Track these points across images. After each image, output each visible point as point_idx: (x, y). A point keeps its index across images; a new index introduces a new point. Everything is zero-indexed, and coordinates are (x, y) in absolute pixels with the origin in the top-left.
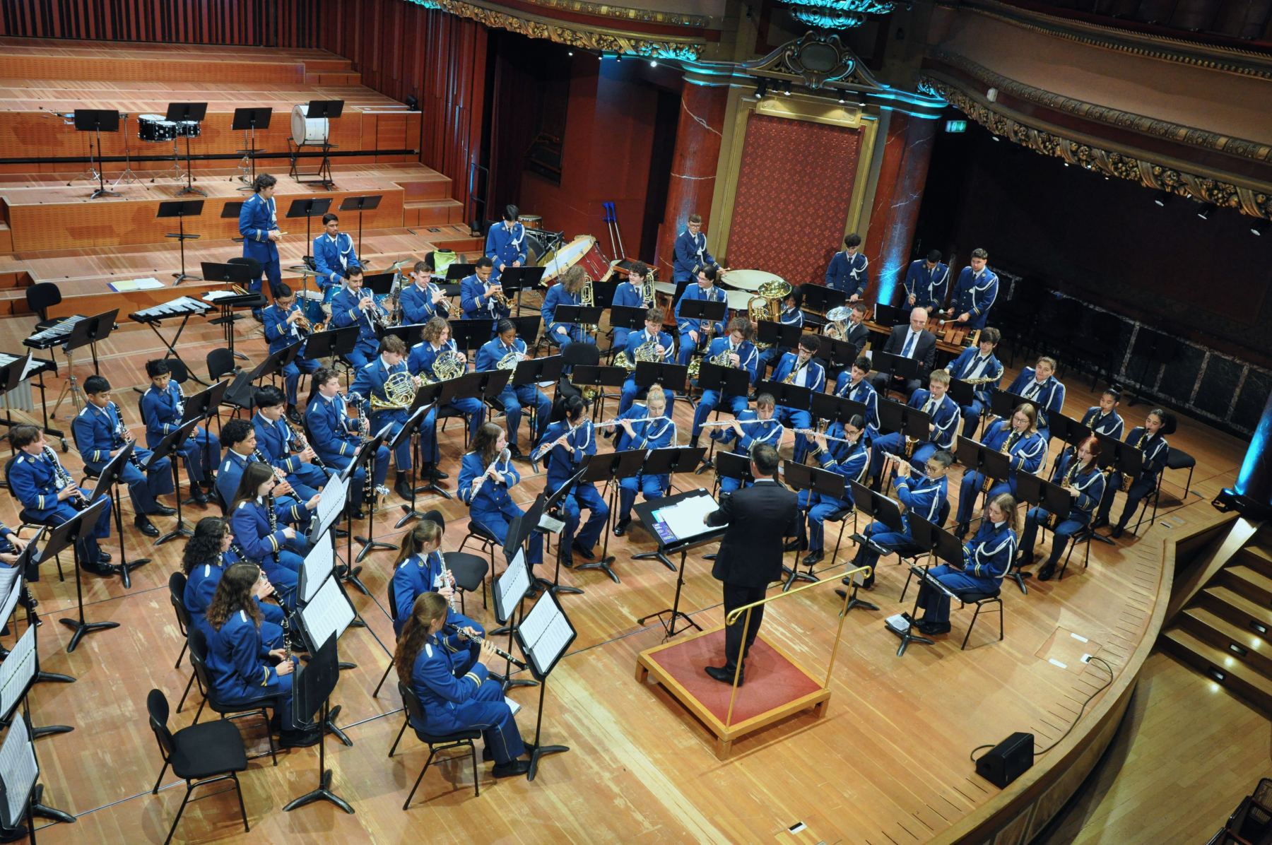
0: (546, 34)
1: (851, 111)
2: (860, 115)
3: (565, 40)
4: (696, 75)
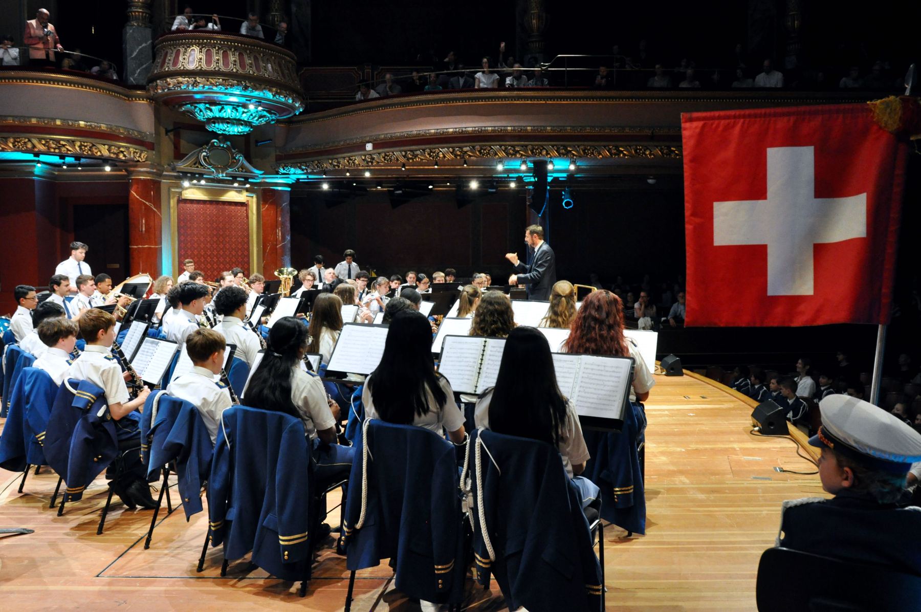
0: (29, 146)
1: (240, 192)
2: (245, 194)
3: (49, 148)
4: (143, 173)
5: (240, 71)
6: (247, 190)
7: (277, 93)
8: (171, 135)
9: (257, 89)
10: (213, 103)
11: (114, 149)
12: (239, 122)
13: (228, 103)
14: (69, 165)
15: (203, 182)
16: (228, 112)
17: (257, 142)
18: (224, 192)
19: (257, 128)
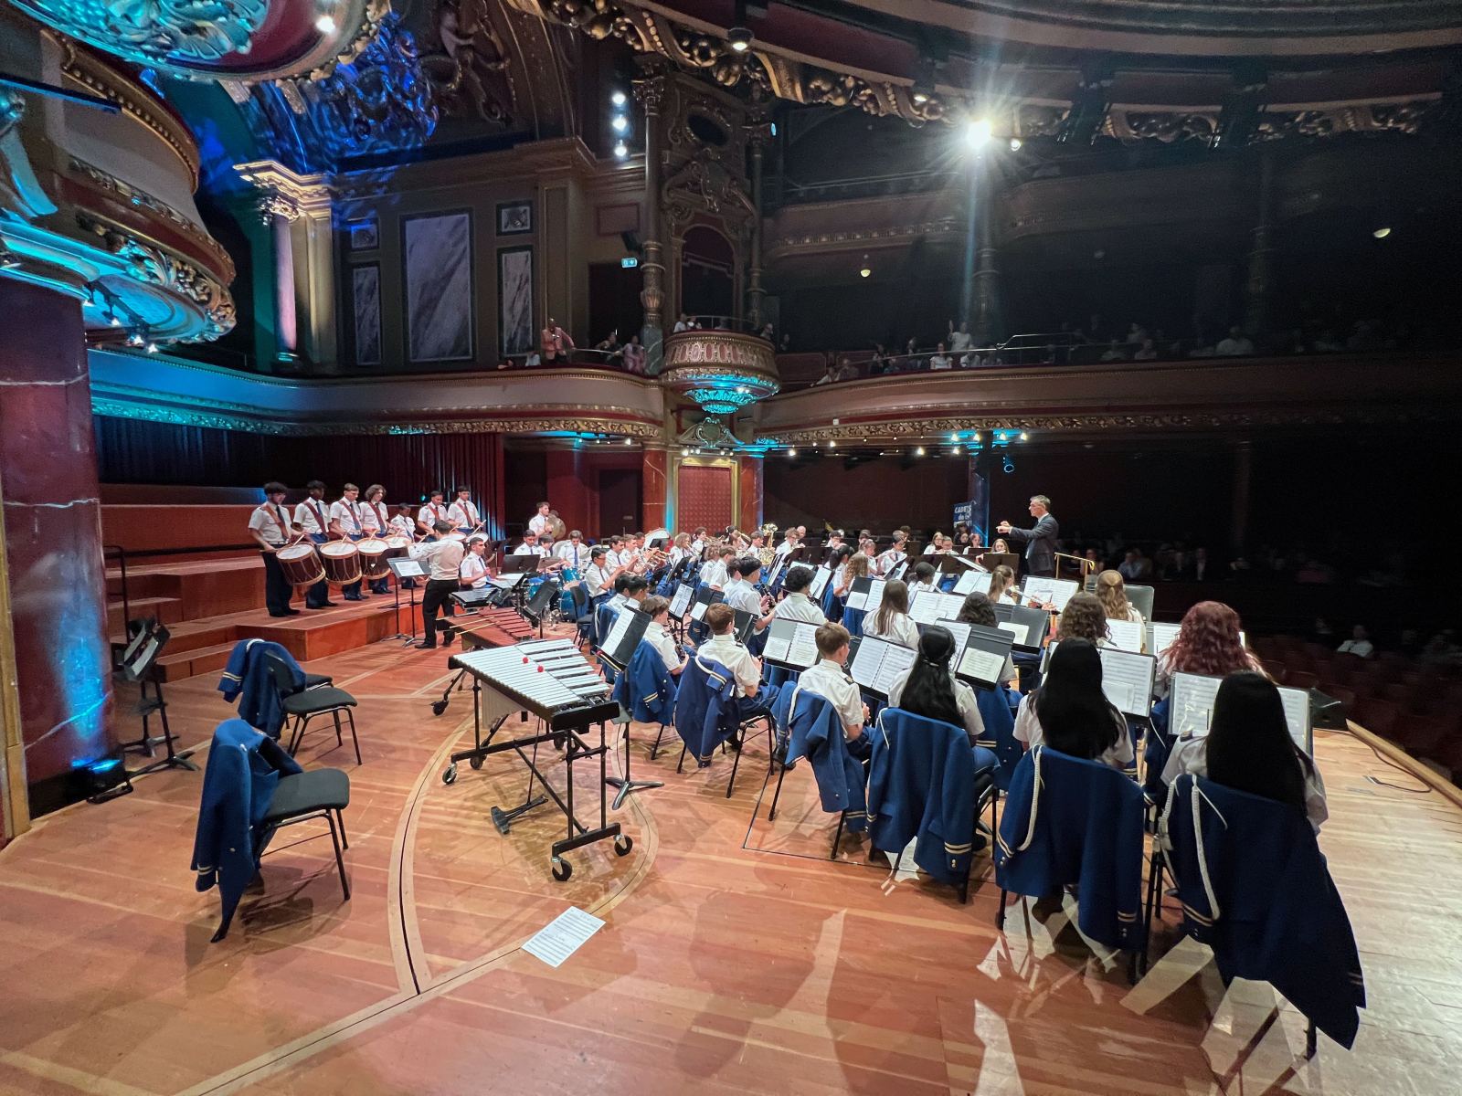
0: (576, 426)
1: (725, 459)
2: (729, 460)
3: (589, 428)
4: (653, 447)
5: (734, 362)
6: (731, 457)
7: (761, 379)
8: (675, 414)
9: (746, 376)
10: (710, 388)
11: (635, 428)
12: (728, 403)
13: (722, 388)
14: (601, 440)
15: (698, 452)
16: (721, 396)
17: (739, 418)
18: (712, 459)
19: (741, 408)
